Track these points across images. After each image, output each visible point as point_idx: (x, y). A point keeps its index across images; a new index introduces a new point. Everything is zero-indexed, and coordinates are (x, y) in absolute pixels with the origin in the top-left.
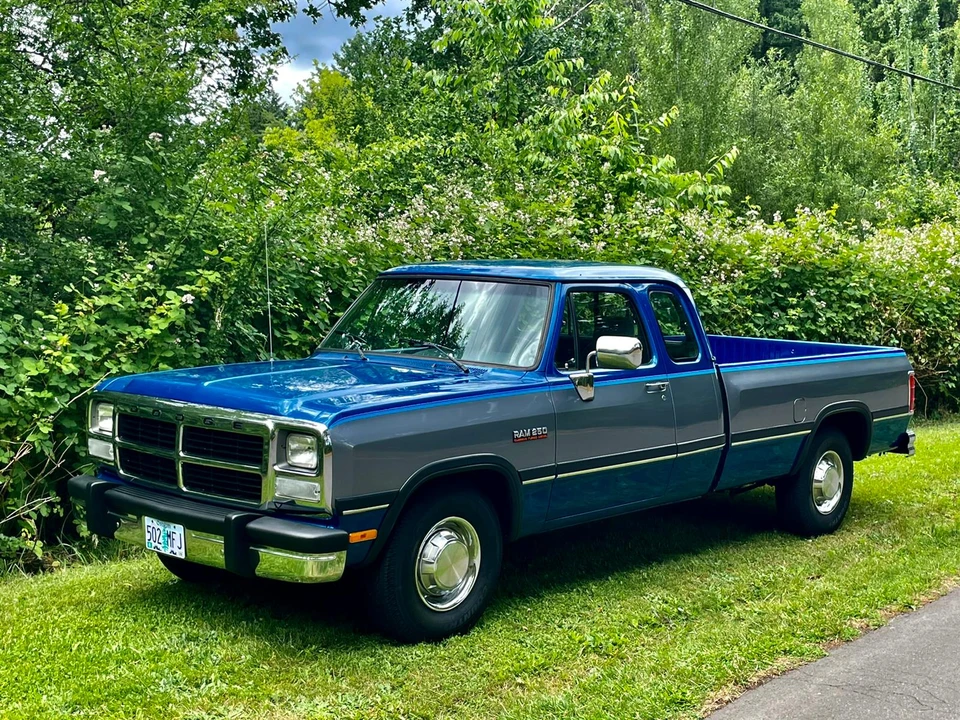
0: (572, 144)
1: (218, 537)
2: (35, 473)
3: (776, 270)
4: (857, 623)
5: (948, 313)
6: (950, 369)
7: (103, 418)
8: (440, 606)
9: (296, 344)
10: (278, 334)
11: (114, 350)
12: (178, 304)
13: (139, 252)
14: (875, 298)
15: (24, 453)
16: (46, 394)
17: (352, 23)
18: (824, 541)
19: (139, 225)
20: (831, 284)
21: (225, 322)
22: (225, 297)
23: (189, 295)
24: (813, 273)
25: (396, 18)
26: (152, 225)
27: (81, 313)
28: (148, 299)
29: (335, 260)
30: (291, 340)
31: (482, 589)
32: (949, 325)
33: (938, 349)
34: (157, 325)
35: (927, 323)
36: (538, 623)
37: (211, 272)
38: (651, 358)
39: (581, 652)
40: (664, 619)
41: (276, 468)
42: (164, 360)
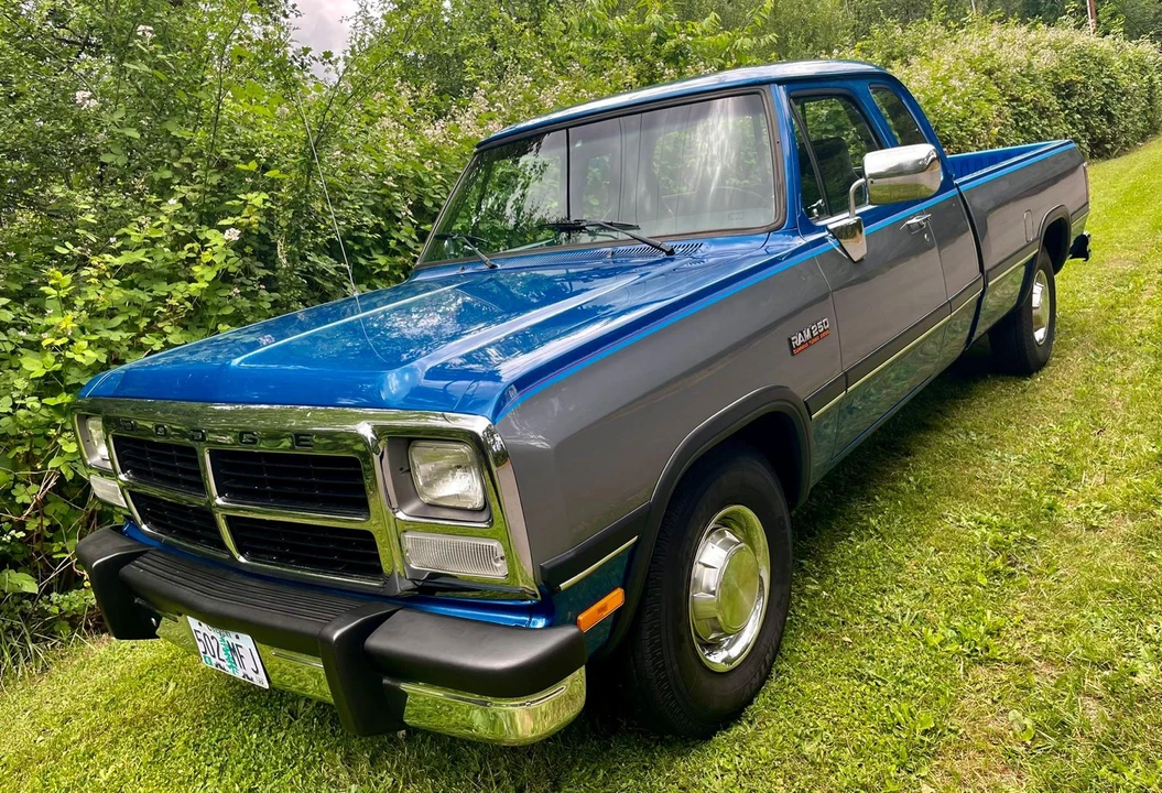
7: (99, 441)
9: (386, 269)
10: (363, 262)
11: (154, 320)
12: (221, 244)
13: (164, 189)
16: (64, 398)
19: (157, 156)
21: (291, 256)
22: (283, 223)
23: (233, 230)
26: (174, 152)
27: (92, 280)
28: (189, 245)
29: (408, 168)
30: (379, 265)
34: (202, 276)
37: (255, 194)
41: (401, 515)
42: (224, 319)
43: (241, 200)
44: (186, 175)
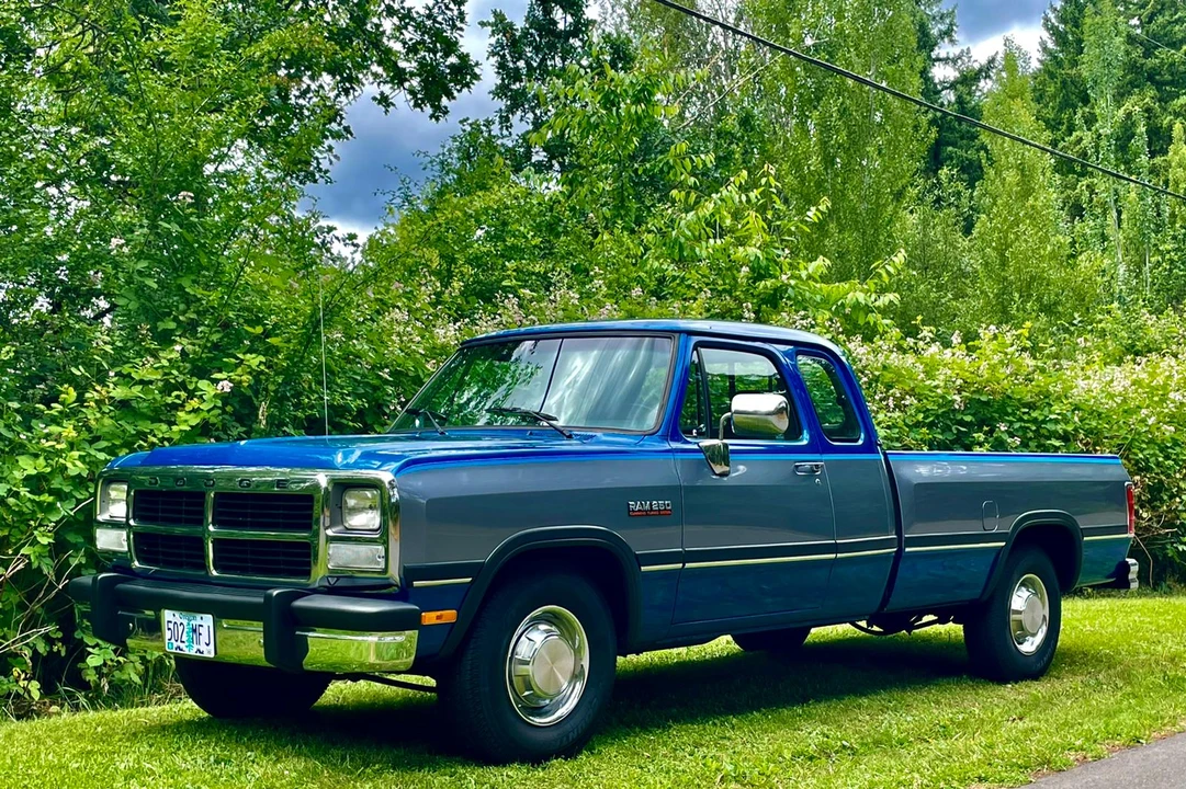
0: (702, 250)
1: (255, 623)
2: (31, 597)
3: (957, 398)
4: (1072, 756)
5: (1174, 457)
6: (1178, 527)
7: (114, 501)
8: (538, 721)
12: (213, 393)
13: (166, 339)
14: (1082, 436)
15: (18, 568)
16: (46, 498)
17: (431, 117)
18: (1026, 686)
19: (166, 307)
20: (1025, 417)
21: (271, 418)
22: (272, 387)
23: (226, 382)
24: (1003, 405)
25: (487, 121)
26: (182, 307)
27: (92, 403)
28: (177, 393)
29: (410, 365)
31: (591, 703)
32: (1175, 472)
33: (1162, 501)
34: (186, 421)
35: (1148, 469)
36: (663, 751)
37: (254, 355)
38: (801, 433)
39: (718, 780)
40: (824, 751)
41: (330, 532)
43: (237, 358)
44: (190, 329)
